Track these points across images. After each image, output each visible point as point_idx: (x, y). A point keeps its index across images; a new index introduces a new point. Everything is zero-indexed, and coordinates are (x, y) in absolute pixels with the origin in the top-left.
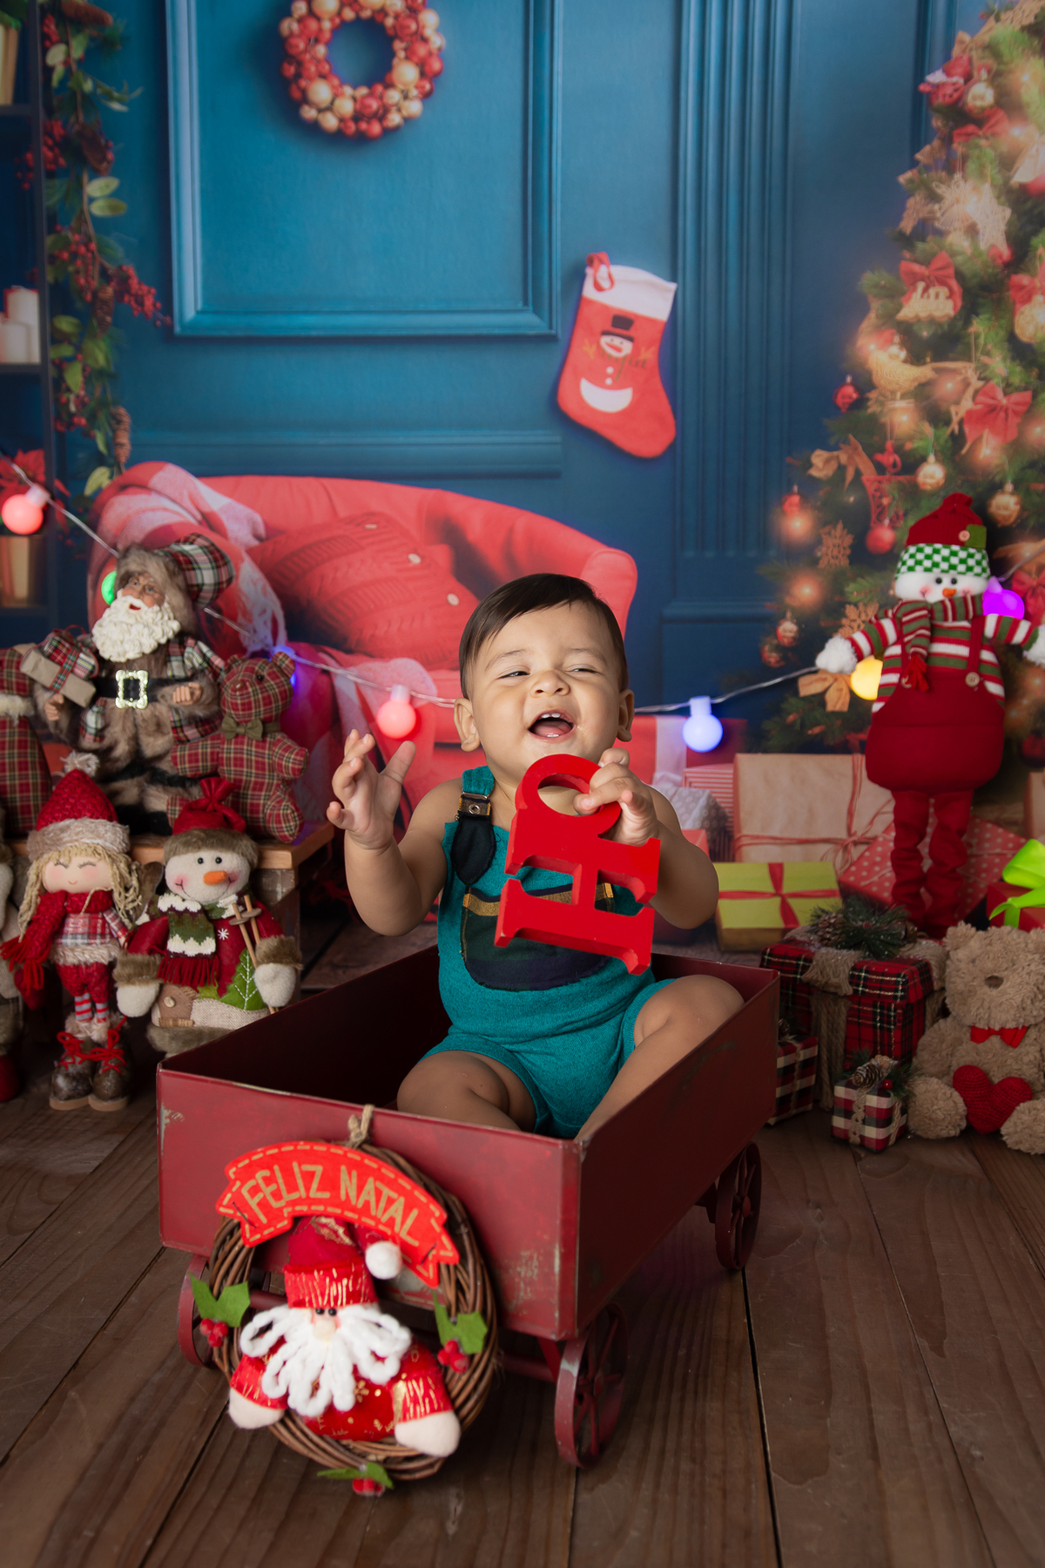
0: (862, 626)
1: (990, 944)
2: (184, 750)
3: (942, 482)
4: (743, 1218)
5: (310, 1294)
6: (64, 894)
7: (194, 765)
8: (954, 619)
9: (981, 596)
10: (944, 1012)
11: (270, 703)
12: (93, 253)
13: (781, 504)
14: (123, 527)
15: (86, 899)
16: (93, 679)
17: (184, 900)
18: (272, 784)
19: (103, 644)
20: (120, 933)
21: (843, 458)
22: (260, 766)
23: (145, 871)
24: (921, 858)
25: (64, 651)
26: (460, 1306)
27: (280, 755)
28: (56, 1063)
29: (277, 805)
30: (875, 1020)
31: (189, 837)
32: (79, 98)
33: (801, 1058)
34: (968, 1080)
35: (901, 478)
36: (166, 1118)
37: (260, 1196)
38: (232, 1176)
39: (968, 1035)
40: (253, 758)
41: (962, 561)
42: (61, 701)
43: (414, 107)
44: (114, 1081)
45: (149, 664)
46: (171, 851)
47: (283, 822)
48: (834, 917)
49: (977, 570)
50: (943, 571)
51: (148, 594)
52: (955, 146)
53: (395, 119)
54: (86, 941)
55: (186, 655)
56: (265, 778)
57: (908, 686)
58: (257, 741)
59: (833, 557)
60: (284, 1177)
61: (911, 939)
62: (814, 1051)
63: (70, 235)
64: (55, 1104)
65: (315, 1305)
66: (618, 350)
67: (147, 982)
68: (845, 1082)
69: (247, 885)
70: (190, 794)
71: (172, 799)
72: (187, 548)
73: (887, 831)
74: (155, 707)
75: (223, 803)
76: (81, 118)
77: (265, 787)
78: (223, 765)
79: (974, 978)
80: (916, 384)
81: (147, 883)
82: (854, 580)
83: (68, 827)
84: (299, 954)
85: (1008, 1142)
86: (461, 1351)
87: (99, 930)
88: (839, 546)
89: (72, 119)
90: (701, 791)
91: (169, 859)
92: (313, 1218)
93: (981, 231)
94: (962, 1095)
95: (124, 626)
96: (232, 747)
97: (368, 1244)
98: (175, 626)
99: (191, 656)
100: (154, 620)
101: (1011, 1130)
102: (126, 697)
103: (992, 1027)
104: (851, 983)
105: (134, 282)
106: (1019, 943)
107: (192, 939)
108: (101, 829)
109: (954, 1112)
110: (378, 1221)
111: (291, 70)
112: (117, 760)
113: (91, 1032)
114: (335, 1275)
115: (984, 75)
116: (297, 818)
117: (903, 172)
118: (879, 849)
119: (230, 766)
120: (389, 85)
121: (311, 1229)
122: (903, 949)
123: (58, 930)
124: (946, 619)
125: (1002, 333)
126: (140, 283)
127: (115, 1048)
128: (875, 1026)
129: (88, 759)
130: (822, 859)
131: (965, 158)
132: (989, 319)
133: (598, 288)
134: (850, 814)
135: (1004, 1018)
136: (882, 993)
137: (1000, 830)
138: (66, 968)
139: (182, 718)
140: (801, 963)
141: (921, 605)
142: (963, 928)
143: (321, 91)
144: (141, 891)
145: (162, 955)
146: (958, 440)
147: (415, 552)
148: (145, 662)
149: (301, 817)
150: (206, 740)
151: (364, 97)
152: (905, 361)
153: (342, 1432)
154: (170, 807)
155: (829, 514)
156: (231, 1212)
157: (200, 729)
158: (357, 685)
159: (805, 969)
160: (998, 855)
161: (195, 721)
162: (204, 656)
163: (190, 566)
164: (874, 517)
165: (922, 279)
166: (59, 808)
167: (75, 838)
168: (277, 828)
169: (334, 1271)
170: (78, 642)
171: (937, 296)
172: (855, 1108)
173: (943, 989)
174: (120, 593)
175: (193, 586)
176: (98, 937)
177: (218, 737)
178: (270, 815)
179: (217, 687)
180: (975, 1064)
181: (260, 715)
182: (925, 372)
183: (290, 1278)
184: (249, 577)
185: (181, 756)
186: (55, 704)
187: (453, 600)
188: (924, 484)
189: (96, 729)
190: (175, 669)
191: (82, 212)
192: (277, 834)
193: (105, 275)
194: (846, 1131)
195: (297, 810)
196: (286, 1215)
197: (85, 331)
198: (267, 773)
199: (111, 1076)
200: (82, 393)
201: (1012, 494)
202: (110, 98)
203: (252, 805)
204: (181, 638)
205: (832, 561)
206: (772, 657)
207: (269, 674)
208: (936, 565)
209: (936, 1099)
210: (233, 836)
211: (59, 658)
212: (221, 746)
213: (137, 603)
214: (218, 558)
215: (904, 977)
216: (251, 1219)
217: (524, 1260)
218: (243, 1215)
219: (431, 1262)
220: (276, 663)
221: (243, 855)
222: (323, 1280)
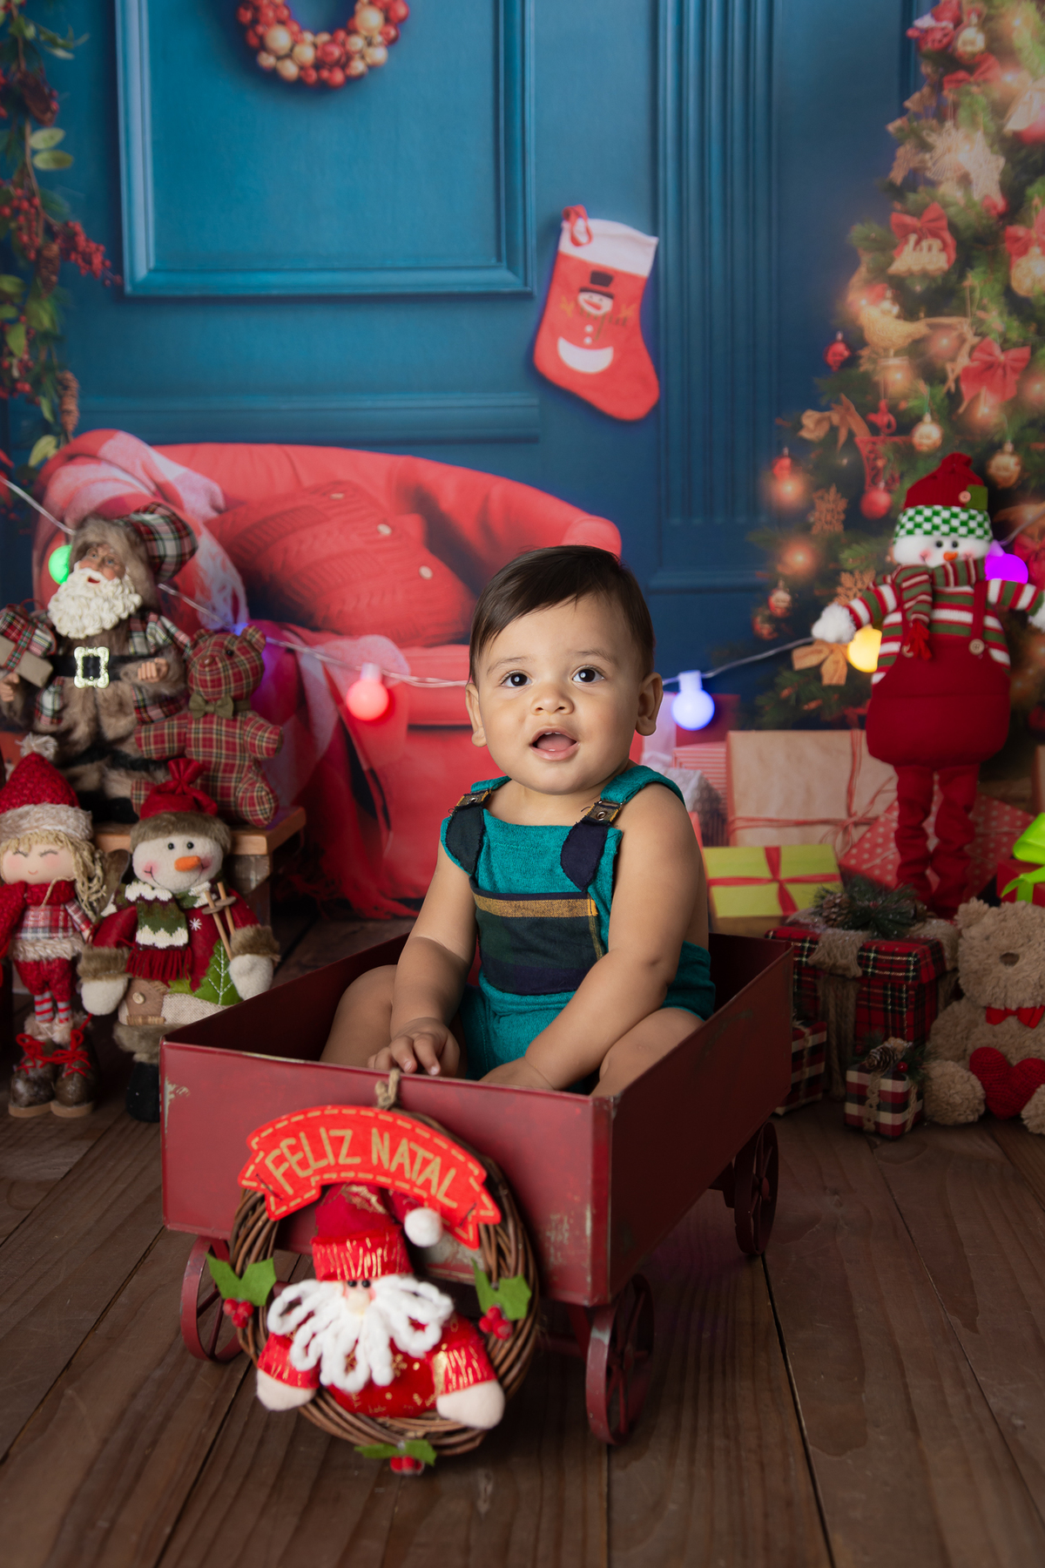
0: (859, 594)
1: (1004, 920)
2: (149, 731)
3: (939, 442)
4: (761, 1202)
5: (342, 1266)
6: (23, 886)
7: (159, 746)
8: (956, 584)
9: (983, 560)
10: (958, 994)
11: (241, 679)
12: (36, 208)
13: (771, 466)
14: (71, 500)
15: (47, 890)
16: (49, 656)
17: (153, 888)
18: (244, 766)
19: (60, 620)
20: (83, 926)
21: (836, 418)
22: (231, 746)
23: (109, 859)
24: (925, 837)
25: (19, 627)
26: (502, 1273)
27: (253, 734)
28: (15, 1068)
29: (250, 788)
30: (885, 1002)
31: (159, 822)
32: (21, 45)
33: (810, 1044)
34: (985, 1063)
35: (898, 439)
36: (171, 1093)
37: (285, 1166)
38: (255, 1147)
39: (984, 1016)
40: (223, 738)
41: (964, 524)
42: (16, 680)
43: (379, 54)
44: (78, 1085)
45: (110, 639)
46: (139, 836)
47: (256, 804)
48: (839, 897)
49: (979, 532)
50: (944, 534)
51: (107, 566)
52: (945, 93)
53: (358, 67)
54: (47, 935)
55: (148, 630)
56: (235, 759)
57: (910, 655)
58: (228, 720)
59: (826, 523)
60: (310, 1144)
61: (920, 918)
62: (822, 1037)
63: (11, 189)
64: (15, 1111)
65: (347, 1277)
66: (598, 307)
67: (115, 977)
68: (857, 1066)
69: (220, 872)
70: (154, 778)
71: (137, 783)
72: (148, 517)
73: (889, 810)
74: (117, 686)
75: (191, 786)
76: (23, 66)
77: (236, 769)
78: (190, 746)
79: (989, 956)
80: (910, 340)
81: (112, 872)
82: (848, 545)
83: (27, 813)
84: (277, 945)
85: (1029, 1125)
86: (504, 1317)
87: (61, 923)
88: (833, 510)
89: (14, 67)
90: (692, 772)
91: (137, 845)
92: (344, 1187)
93: (974, 181)
94: (980, 1078)
95: (83, 600)
96: (201, 726)
97: (407, 1210)
98: (136, 600)
99: (154, 631)
100: (114, 594)
101: (1032, 1113)
102: (86, 675)
103: (1008, 1007)
104: (860, 964)
105: (82, 240)
106: (1035, 918)
107: (162, 930)
108: (63, 815)
109: (971, 1097)
110: (413, 1184)
111: (247, 16)
112: (76, 743)
113: (52, 1033)
114: (369, 1245)
115: (974, 19)
116: (272, 801)
117: (892, 120)
118: (881, 830)
119: (198, 747)
120: (352, 31)
121: (341, 1198)
122: (913, 929)
123: (17, 925)
124: (947, 584)
125: (998, 287)
126: (87, 241)
127: (79, 1049)
128: (886, 1009)
129: (46, 742)
130: (821, 842)
131: (956, 106)
132: (985, 272)
133: (576, 242)
134: (850, 793)
135: (1022, 997)
136: (893, 974)
137: (1008, 808)
138: (26, 964)
139: (146, 697)
140: (807, 945)
141: (922, 570)
142: (975, 905)
143: (280, 38)
144: (105, 881)
145: (129, 948)
146: (954, 398)
147: (385, 522)
148: (105, 638)
149: (276, 799)
150: (173, 720)
151: (325, 44)
152: (898, 317)
153: (377, 1410)
154: (134, 792)
155: (822, 477)
156: (254, 1184)
157: (165, 709)
158: (324, 664)
159: (811, 950)
160: (1006, 834)
161: (160, 700)
162: (167, 631)
163: (151, 537)
164: (868, 480)
165: (914, 231)
166: (16, 793)
167: (35, 824)
168: (251, 811)
169: (368, 1241)
170: (32, 619)
171: (930, 249)
172: (868, 1093)
173: (956, 970)
174: (77, 566)
175: (154, 557)
176: (61, 930)
177: (185, 717)
178: (242, 798)
179: (184, 665)
180: (992, 1046)
181: (230, 692)
182: (919, 328)
183: (319, 1251)
184: (208, 551)
185: (145, 737)
186: (10, 684)
187: (426, 572)
188: (920, 445)
189: (54, 710)
190: (137, 645)
191: (25, 165)
192: (250, 818)
193: (50, 232)
194: (859, 1119)
195: (272, 791)
196: (313, 1184)
197: (30, 290)
198: (238, 754)
199: (75, 1079)
200: (26, 357)
201: (1013, 454)
202: (54, 44)
203: (222, 788)
204: (142, 614)
205: (826, 527)
206: (765, 629)
207: (239, 649)
208: (936, 528)
209: (953, 1082)
210: (206, 820)
211: (14, 635)
212: (189, 726)
213: (96, 575)
214: (181, 529)
215: (915, 956)
216: (277, 1191)
217: (554, 1224)
218: (267, 1188)
219: (471, 1223)
220: (243, 638)
221: (216, 839)
222: (356, 1250)
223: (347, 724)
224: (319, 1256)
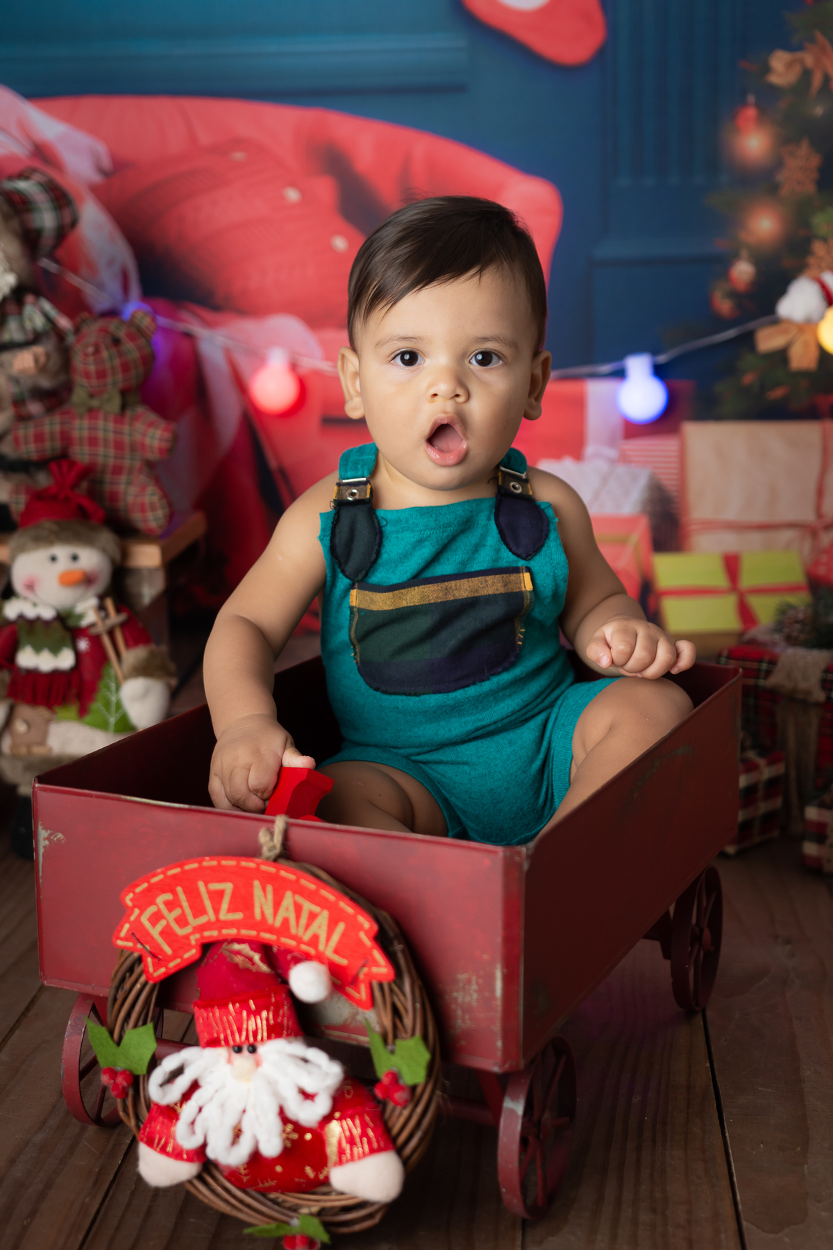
2: (28, 428)
4: (702, 953)
5: (225, 1030)
7: (40, 445)
11: (129, 370)
13: (733, 116)
17: (35, 605)
18: (134, 467)
22: (119, 446)
26: (398, 1034)
27: (144, 431)
29: (141, 492)
31: (39, 531)
33: (765, 777)
36: (45, 839)
37: (163, 923)
38: (130, 904)
40: (111, 436)
46: (18, 547)
47: (148, 511)
48: (803, 612)
55: (25, 314)
56: (124, 460)
58: (115, 416)
59: (797, 182)
60: (188, 901)
62: (779, 769)
65: (231, 1042)
68: (817, 802)
69: (109, 587)
70: (35, 482)
71: (15, 488)
72: (22, 185)
77: (125, 471)
78: (74, 445)
82: (822, 209)
84: (172, 667)
86: (401, 1082)
88: (804, 168)
90: (641, 468)
91: (15, 557)
92: (224, 946)
96: (85, 423)
97: (292, 966)
98: (10, 280)
99: (31, 315)
104: (823, 688)
110: (299, 940)
114: (253, 1007)
116: (165, 507)
119: (83, 447)
121: (222, 957)
130: (786, 548)
134: (820, 492)
139: (23, 390)
140: (764, 666)
147: (293, 184)
149: (170, 505)
150: (54, 416)
153: (267, 1185)
154: (13, 497)
155: (793, 129)
156: (130, 944)
157: (45, 404)
158: (226, 348)
159: (768, 673)
161: (39, 394)
162: (46, 316)
163: (27, 208)
168: (142, 519)
169: (251, 1002)
175: (30, 231)
177: (67, 413)
178: (133, 504)
179: (65, 353)
181: (117, 384)
183: (201, 1015)
185: (24, 435)
187: (340, 243)
190: (12, 331)
192: (142, 526)
194: (818, 860)
195: (165, 496)
196: (193, 942)
198: (127, 454)
203: (110, 492)
204: (19, 294)
205: (796, 187)
206: (724, 306)
207: (127, 336)
210: (91, 529)
212: (72, 423)
214: (60, 198)
216: (153, 951)
217: (461, 984)
218: (144, 947)
219: (363, 982)
220: (131, 323)
221: (104, 551)
222: (239, 1013)
223: (252, 418)
224: (201, 1021)
